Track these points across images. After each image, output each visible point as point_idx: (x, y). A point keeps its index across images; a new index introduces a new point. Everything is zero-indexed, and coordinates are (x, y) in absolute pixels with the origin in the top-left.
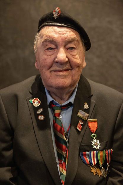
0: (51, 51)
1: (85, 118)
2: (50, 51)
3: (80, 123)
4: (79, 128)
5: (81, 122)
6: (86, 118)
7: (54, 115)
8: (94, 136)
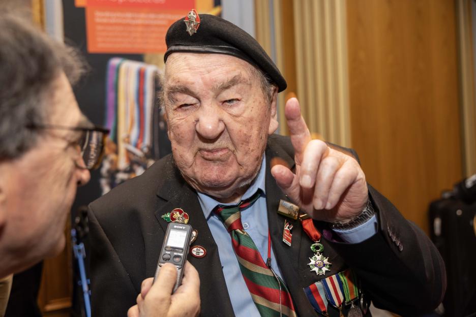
0: (188, 109)
1: (294, 215)
2: (186, 110)
3: (287, 228)
4: (287, 239)
5: (288, 225)
6: (297, 215)
7: (230, 229)
8: (317, 248)
